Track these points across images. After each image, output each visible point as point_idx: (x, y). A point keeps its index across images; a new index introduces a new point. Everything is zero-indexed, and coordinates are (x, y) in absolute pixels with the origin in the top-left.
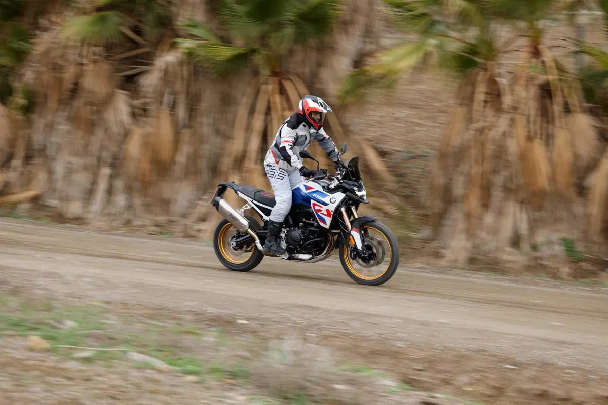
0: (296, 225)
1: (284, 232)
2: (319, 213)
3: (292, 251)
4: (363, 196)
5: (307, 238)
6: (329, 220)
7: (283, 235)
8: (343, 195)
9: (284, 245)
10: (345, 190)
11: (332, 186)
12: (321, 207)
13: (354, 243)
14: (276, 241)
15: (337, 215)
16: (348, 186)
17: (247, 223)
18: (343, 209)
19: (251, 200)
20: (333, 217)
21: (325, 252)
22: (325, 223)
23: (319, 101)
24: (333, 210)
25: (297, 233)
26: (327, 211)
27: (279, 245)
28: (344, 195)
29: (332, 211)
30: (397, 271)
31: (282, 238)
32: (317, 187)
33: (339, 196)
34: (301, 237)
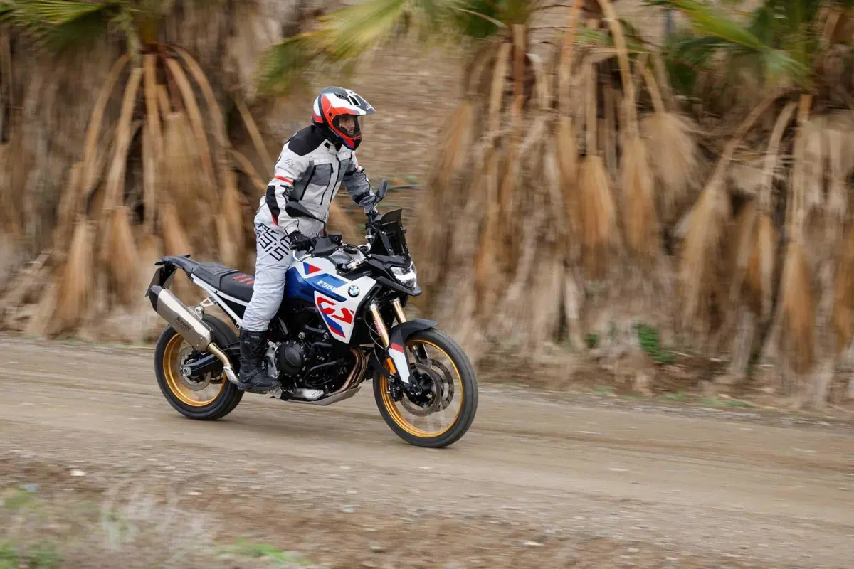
0: (293, 336)
1: (273, 349)
2: (329, 316)
3: (290, 383)
4: (410, 282)
5: (313, 361)
6: (348, 328)
7: (271, 355)
8: (372, 282)
9: (274, 373)
10: (375, 273)
11: (353, 265)
12: (333, 304)
13: (395, 372)
14: (258, 366)
15: (362, 318)
16: (381, 264)
17: (208, 332)
18: (374, 308)
19: (215, 290)
20: (356, 321)
21: (347, 384)
22: (342, 334)
23: (350, 94)
24: (355, 308)
25: (296, 351)
26: (344, 311)
27: (265, 373)
28: (375, 282)
29: (353, 312)
30: (473, 422)
31: (270, 361)
32: (325, 266)
33: (365, 284)
34: (302, 358)
